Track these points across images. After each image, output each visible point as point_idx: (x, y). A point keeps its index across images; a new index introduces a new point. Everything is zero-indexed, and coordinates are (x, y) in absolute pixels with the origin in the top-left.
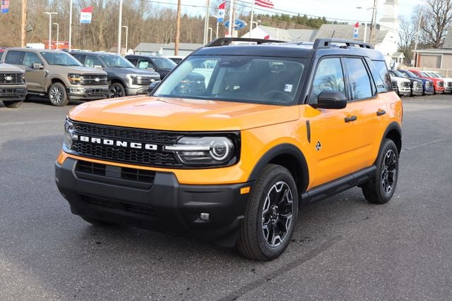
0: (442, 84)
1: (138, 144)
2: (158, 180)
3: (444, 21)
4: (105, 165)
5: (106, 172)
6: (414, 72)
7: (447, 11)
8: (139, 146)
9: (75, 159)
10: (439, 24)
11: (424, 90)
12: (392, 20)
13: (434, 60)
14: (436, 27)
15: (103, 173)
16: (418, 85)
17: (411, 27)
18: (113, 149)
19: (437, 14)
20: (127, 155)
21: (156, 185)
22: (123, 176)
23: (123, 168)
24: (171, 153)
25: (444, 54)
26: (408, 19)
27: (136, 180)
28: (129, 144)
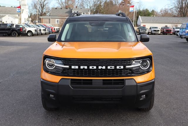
0: (55, 29)
1: (112, 67)
2: (127, 83)
3: (44, 6)
4: (91, 80)
5: (93, 83)
6: (44, 25)
7: (44, 2)
8: (113, 67)
9: (70, 79)
10: (41, 7)
11: (50, 32)
12: (25, 5)
13: (48, 20)
14: (41, 8)
15: (91, 84)
16: (48, 30)
17: (31, 8)
18: (96, 71)
19: (41, 3)
20: (105, 73)
21: (126, 86)
22: (104, 84)
23: (103, 80)
24: (130, 69)
25: (51, 18)
26: (30, 5)
27: (112, 85)
28: (106, 67)
